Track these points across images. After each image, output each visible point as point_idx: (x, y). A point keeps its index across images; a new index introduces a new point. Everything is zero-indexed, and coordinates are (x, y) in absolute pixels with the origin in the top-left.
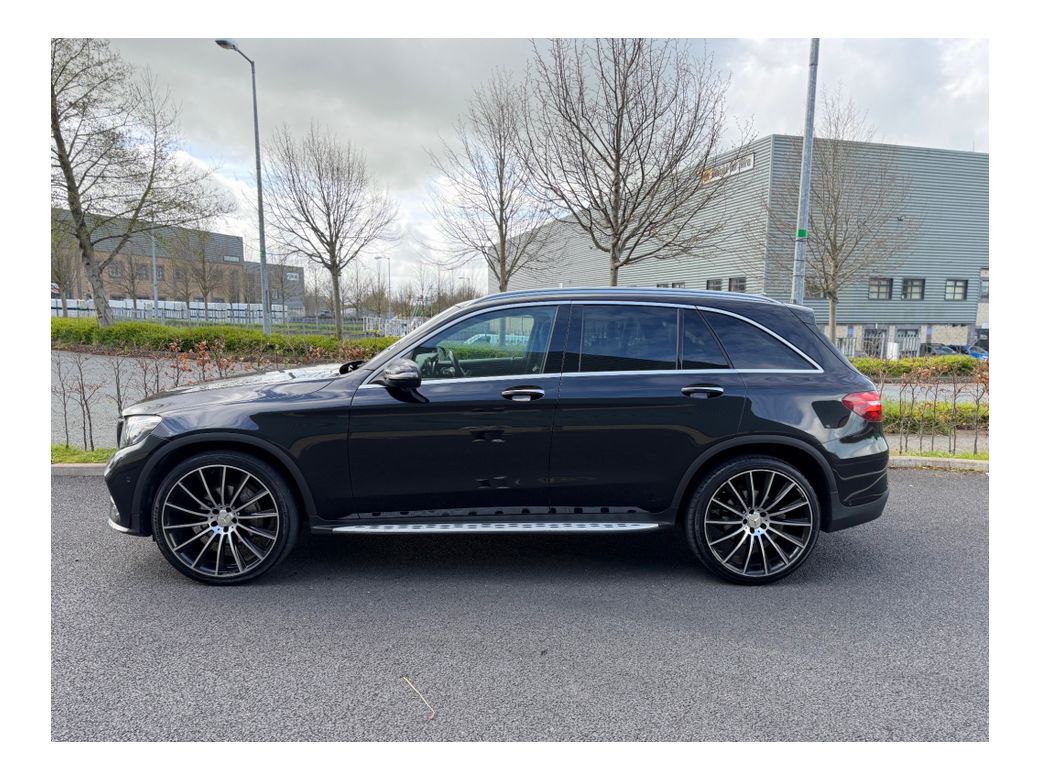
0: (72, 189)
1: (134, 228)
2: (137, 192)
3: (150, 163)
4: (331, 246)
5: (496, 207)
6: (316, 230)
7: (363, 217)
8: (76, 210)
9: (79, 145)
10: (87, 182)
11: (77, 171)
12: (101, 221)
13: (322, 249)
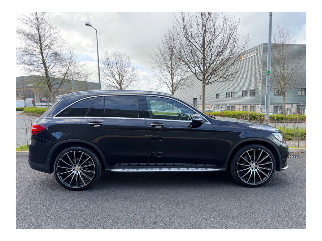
0: (46, 70)
1: (63, 81)
2: (64, 70)
3: (68, 61)
4: (120, 84)
5: (170, 70)
6: (116, 79)
7: (129, 75)
8: (47, 76)
9: (48, 58)
10: (50, 68)
11: (47, 65)
12: (55, 79)
13: (117, 85)
